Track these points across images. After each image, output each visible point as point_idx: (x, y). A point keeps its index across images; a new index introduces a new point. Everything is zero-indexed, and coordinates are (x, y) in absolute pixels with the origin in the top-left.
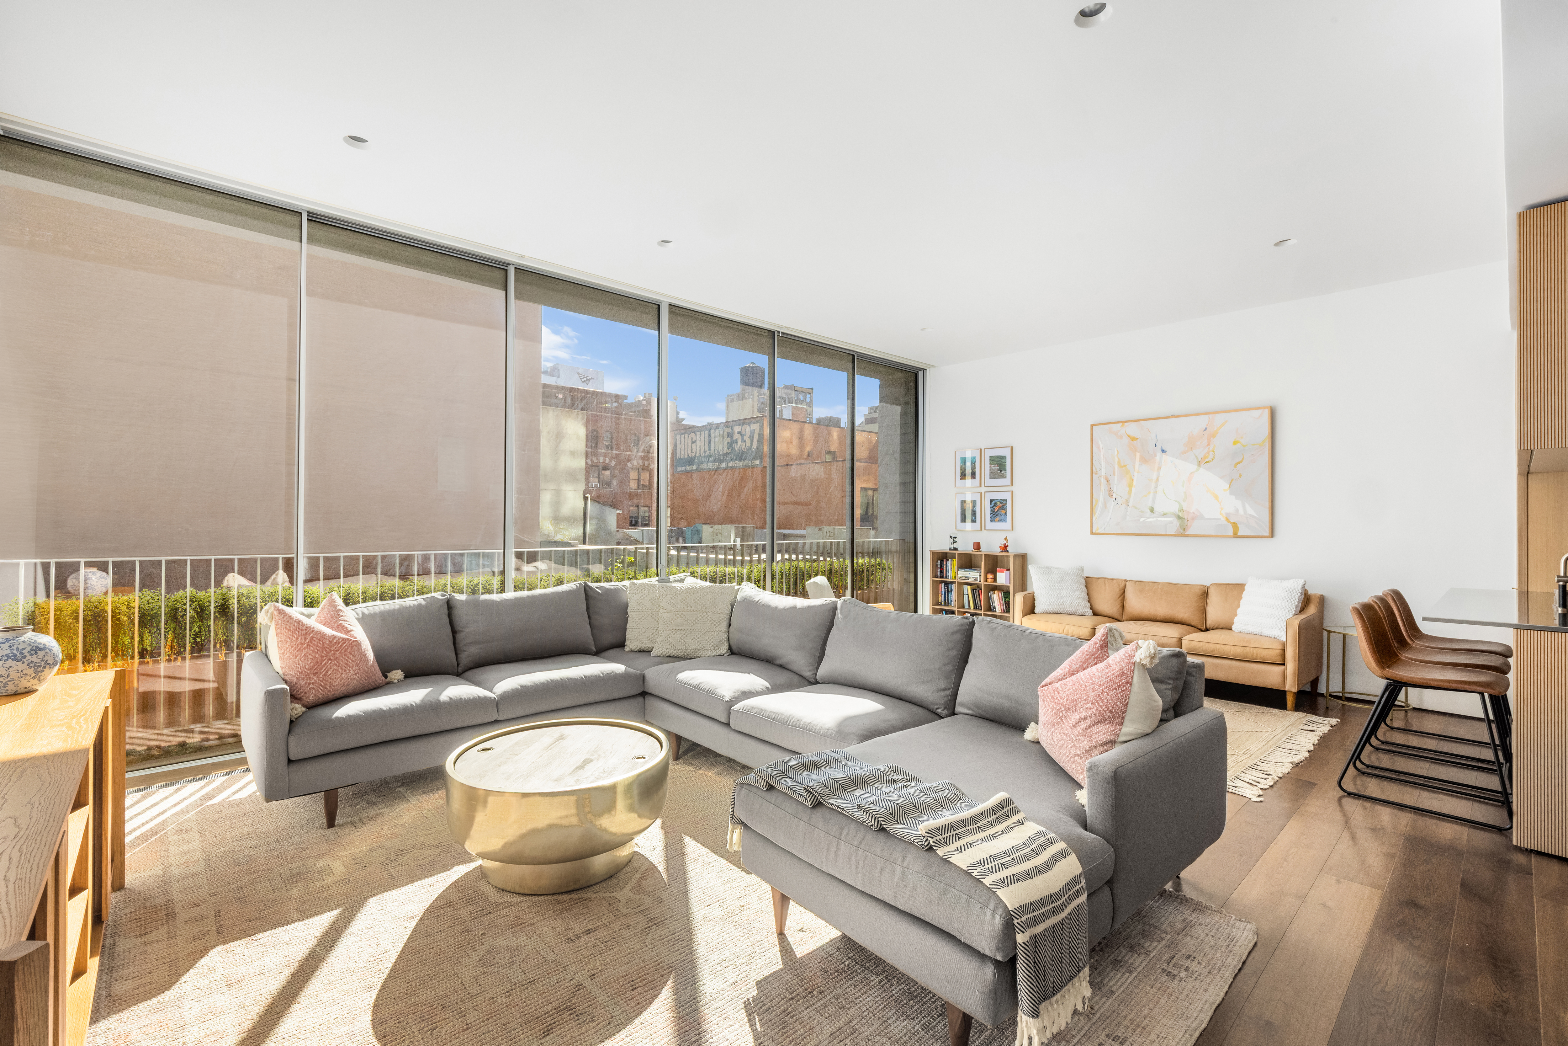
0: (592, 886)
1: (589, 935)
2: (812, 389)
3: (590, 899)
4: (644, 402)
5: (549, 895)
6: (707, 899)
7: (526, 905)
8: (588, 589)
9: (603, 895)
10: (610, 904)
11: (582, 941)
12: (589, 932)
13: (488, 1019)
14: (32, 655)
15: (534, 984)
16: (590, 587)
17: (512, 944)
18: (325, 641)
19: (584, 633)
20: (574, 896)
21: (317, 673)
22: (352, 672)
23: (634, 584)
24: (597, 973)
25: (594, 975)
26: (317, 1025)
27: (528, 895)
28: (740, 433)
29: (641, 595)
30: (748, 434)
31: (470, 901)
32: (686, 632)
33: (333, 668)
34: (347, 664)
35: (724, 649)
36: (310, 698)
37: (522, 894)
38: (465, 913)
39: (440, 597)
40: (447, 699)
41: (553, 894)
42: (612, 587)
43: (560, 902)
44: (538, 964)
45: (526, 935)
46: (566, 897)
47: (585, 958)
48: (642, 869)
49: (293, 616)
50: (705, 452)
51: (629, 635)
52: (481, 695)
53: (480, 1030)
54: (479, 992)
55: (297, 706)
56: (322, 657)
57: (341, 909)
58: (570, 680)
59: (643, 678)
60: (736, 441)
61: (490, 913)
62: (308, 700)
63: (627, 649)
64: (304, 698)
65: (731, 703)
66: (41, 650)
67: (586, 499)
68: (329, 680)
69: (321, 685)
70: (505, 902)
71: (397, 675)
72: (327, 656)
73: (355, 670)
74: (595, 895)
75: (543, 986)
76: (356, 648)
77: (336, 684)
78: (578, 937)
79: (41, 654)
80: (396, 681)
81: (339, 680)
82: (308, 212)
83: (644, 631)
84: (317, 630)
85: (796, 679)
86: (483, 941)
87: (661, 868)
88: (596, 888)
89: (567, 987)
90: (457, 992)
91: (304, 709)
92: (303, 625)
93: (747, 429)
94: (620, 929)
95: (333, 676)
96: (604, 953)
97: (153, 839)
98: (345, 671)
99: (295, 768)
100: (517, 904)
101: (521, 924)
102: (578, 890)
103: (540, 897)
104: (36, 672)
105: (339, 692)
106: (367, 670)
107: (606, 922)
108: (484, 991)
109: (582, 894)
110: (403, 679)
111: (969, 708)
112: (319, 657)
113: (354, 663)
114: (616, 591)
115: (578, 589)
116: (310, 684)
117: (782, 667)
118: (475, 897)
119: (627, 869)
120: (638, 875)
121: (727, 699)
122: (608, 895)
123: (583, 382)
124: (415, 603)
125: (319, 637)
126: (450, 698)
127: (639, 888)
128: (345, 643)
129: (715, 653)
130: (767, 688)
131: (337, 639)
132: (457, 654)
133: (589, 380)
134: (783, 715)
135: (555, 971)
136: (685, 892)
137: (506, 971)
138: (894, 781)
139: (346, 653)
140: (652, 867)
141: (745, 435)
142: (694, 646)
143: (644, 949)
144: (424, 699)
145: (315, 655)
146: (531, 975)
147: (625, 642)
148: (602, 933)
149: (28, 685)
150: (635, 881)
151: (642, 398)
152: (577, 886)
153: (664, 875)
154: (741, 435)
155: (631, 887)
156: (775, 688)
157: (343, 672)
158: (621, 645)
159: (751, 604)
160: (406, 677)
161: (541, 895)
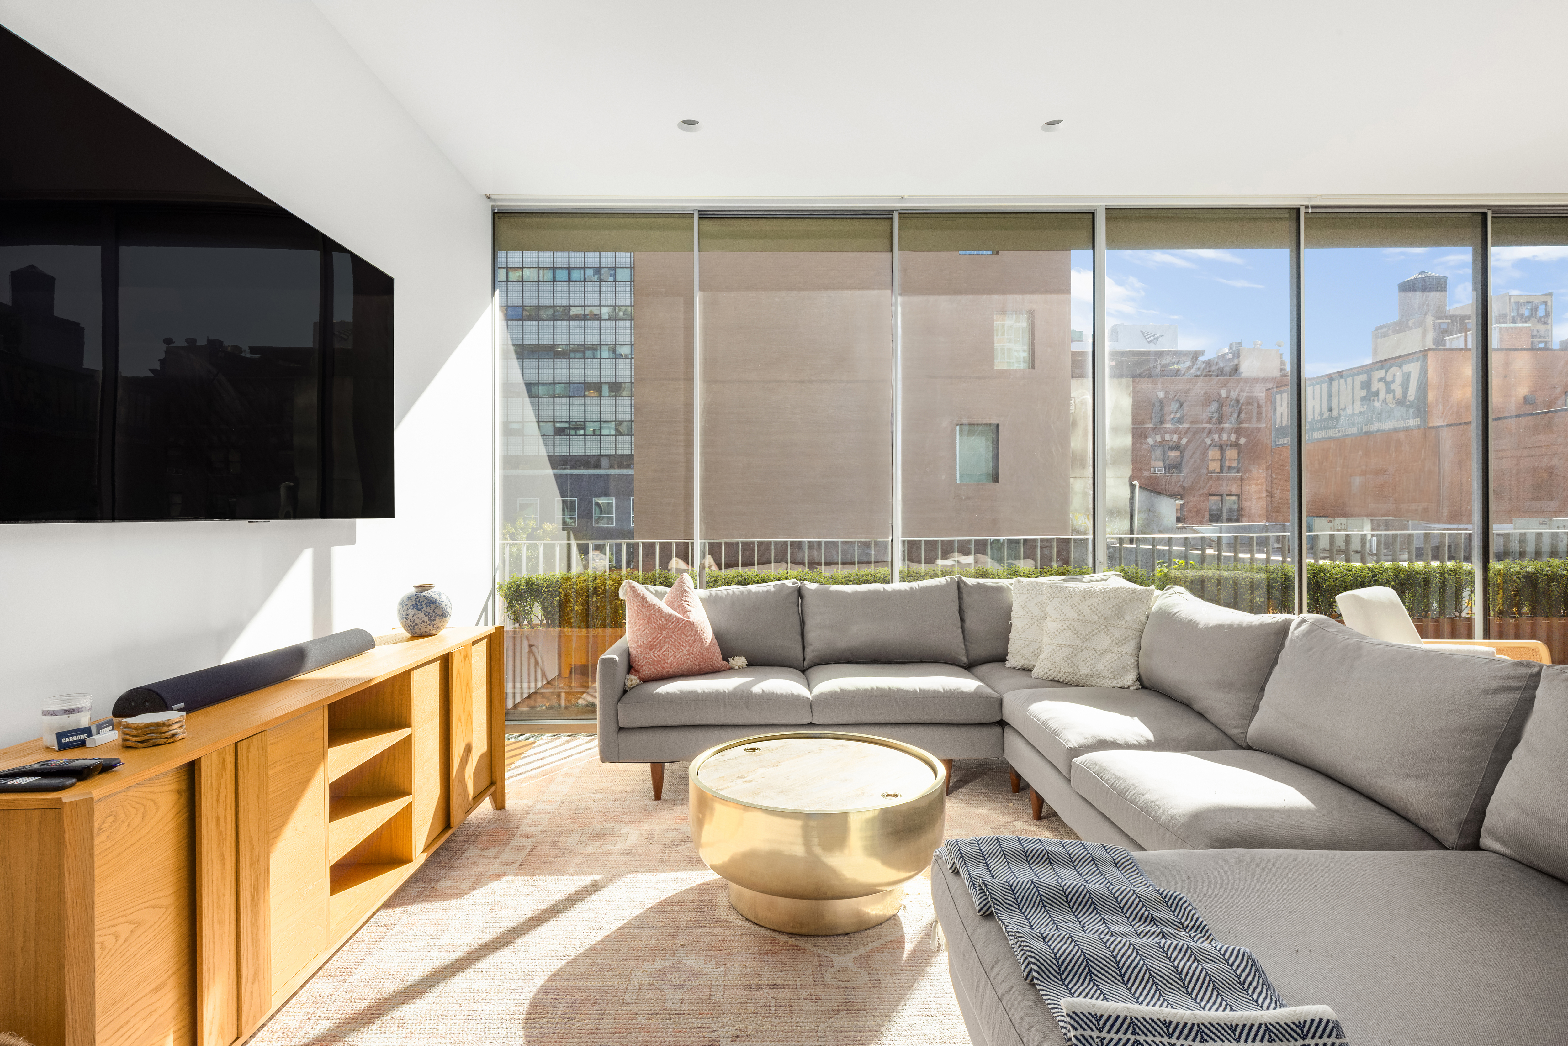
0: (818, 936)
1: (770, 991)
2: (1551, 294)
3: (804, 950)
4: (1230, 356)
5: (770, 929)
6: (934, 1006)
7: (740, 931)
8: (962, 585)
9: (820, 951)
10: (820, 965)
11: (757, 995)
12: (774, 986)
13: (615, 1033)
14: (427, 607)
15: (679, 1018)
16: (965, 584)
17: (698, 966)
18: (661, 618)
19: (953, 640)
20: (792, 941)
21: (653, 648)
22: (685, 652)
23: (1020, 582)
24: (742, 1037)
25: (738, 1037)
26: (507, 971)
27: (751, 922)
28: (1381, 380)
29: (1025, 596)
30: (1399, 379)
31: (699, 908)
32: (1075, 649)
33: (667, 645)
34: (680, 643)
35: (1130, 678)
36: (646, 672)
37: (747, 919)
38: (685, 917)
39: (791, 585)
40: (760, 691)
41: (774, 930)
42: (994, 585)
43: (773, 941)
44: (700, 999)
45: (716, 964)
46: (783, 939)
47: (745, 1013)
48: (888, 939)
49: (640, 592)
50: (1321, 414)
51: (1012, 647)
52: (795, 692)
53: (601, 1040)
54: (632, 1001)
55: (633, 677)
56: (658, 633)
57: (601, 877)
58: (899, 691)
59: (1001, 702)
60: (1377, 393)
61: (705, 926)
62: (644, 673)
63: (1008, 665)
64: (641, 671)
65: (1075, 752)
66: (433, 603)
67: (1133, 487)
68: (663, 657)
69: (656, 661)
70: (726, 921)
71: (741, 661)
72: (662, 634)
73: (688, 650)
74: (814, 949)
75: (685, 1024)
76: (689, 629)
77: (669, 661)
78: (759, 987)
79: (433, 606)
80: (737, 667)
81: (672, 658)
82: (699, 211)
83: (1027, 643)
84: (657, 607)
85: (1212, 735)
86: (677, 952)
87: (909, 946)
88: (821, 940)
89: (704, 1037)
90: (617, 992)
91: (638, 681)
92: (647, 602)
93: (1397, 375)
94: (806, 999)
95: (667, 653)
96: (767, 1017)
97: (548, 776)
98: (678, 650)
99: (624, 736)
100: (734, 927)
101: (721, 950)
102: (801, 935)
103: (760, 928)
104: (430, 620)
105: (673, 670)
106: (702, 652)
107: (799, 984)
108: (636, 1003)
109: (801, 943)
110: (745, 666)
111: (1505, 844)
112: (655, 634)
113: (687, 643)
114: (999, 590)
115: (948, 584)
116: (646, 658)
117: (1201, 715)
118: (706, 905)
119: (871, 932)
120: (877, 944)
121: (1070, 745)
122: (827, 953)
123: (1149, 342)
124: (765, 589)
125: (657, 614)
126: (763, 691)
127: (865, 962)
128: (678, 622)
129: (1114, 684)
130: (1148, 741)
131: (672, 617)
132: (804, 648)
133: (1157, 339)
134: (1125, 781)
135: (708, 1014)
136: (910, 987)
137: (669, 992)
138: (1153, 919)
139: (679, 632)
140: (899, 942)
141: (1393, 381)
142: (1085, 670)
143: (811, 1034)
144: (738, 687)
145: (652, 631)
146: (685, 1007)
147: (1007, 654)
148: (785, 995)
149: (427, 630)
150: (868, 949)
151: (1227, 351)
152: (804, 931)
153: (905, 955)
154: (1385, 382)
155: (857, 955)
156: (1160, 744)
157: (676, 650)
158: (1001, 659)
159: (1167, 618)
160: (748, 665)
161: (762, 927)
